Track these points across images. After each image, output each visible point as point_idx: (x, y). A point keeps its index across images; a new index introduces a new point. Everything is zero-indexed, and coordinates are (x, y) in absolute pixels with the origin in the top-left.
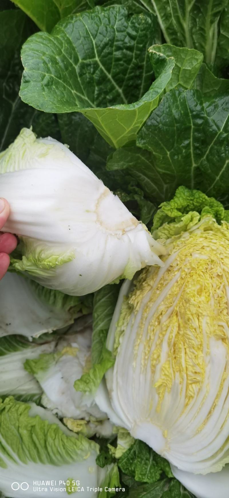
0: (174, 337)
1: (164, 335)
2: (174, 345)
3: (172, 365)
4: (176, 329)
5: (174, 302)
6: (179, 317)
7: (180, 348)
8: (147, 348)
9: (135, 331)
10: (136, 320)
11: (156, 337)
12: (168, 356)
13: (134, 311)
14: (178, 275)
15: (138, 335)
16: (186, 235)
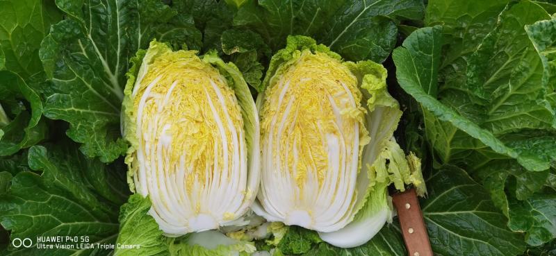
0: (300, 141)
1: (293, 143)
2: (302, 147)
3: (304, 161)
4: (300, 135)
5: (294, 117)
6: (301, 127)
7: (306, 147)
8: (282, 157)
9: (270, 148)
10: (269, 140)
11: (287, 146)
12: (300, 156)
13: (266, 134)
14: (293, 98)
15: (273, 150)
16: (293, 67)
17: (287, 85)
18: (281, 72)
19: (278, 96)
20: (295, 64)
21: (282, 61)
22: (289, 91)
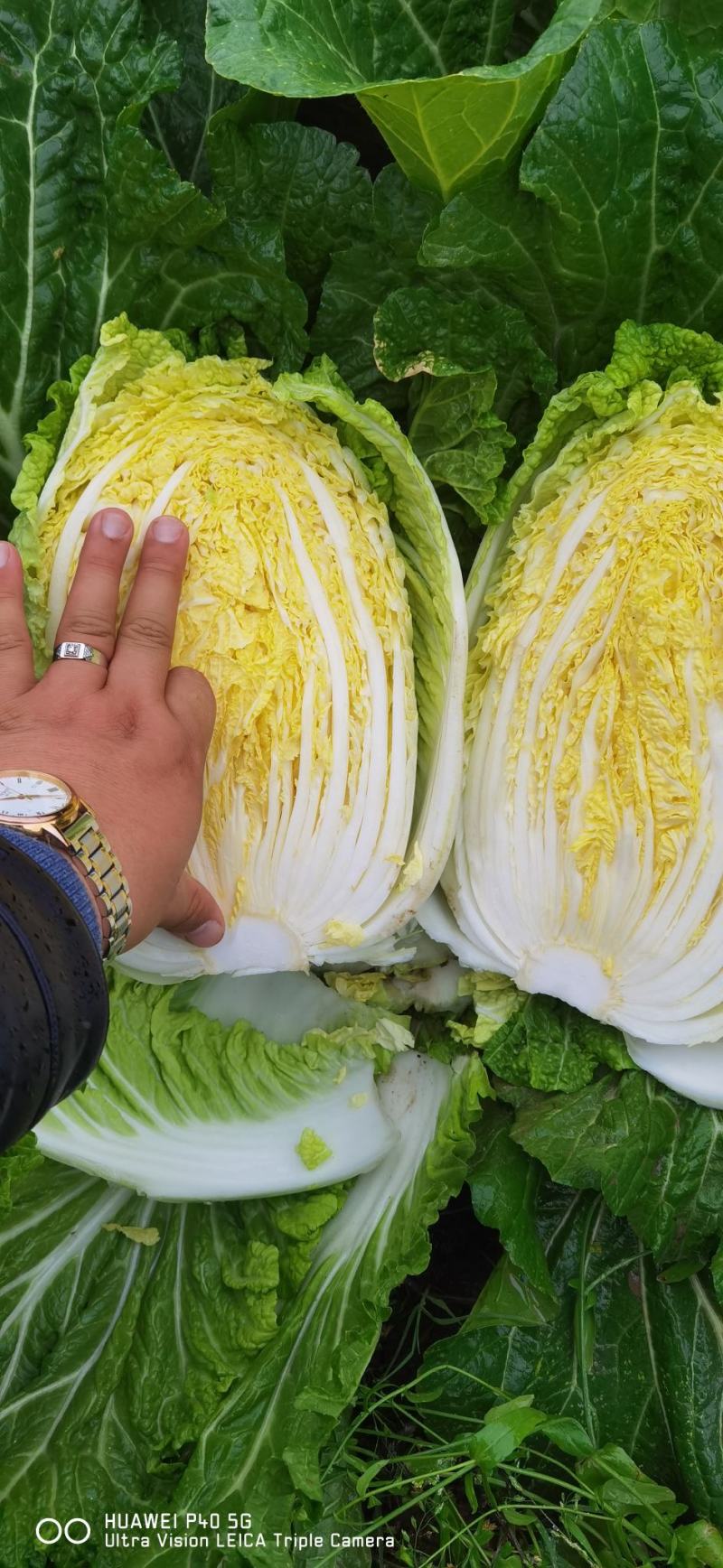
0: (611, 717)
1: (583, 719)
2: (614, 739)
3: (613, 791)
4: (614, 698)
5: (603, 629)
6: (621, 665)
7: (630, 744)
8: (540, 762)
9: (502, 723)
10: (503, 696)
11: (563, 728)
12: (601, 770)
13: (496, 671)
14: (608, 556)
15: (512, 731)
16: (623, 445)
17: (594, 507)
18: (578, 457)
19: (555, 543)
20: (633, 434)
21: (586, 416)
22: (597, 529)
